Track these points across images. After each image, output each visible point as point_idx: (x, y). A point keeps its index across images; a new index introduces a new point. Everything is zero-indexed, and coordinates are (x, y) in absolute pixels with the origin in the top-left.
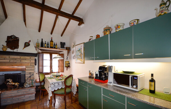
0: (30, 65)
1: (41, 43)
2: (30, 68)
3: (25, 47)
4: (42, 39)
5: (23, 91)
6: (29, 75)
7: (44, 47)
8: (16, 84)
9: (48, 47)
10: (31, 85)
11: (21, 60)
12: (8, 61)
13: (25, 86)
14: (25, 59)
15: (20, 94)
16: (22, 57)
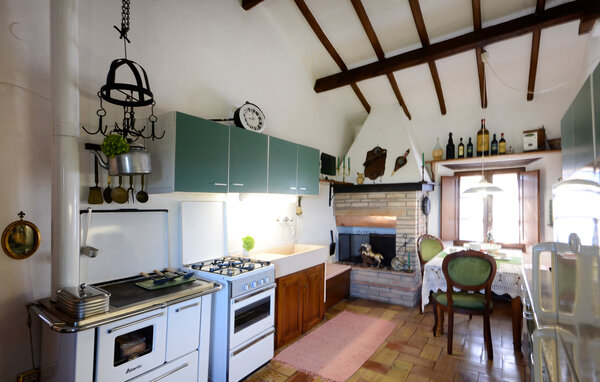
0: (404, 213)
1: (448, 147)
2: (406, 223)
3: (395, 170)
4: (451, 134)
5: (389, 276)
6: (404, 241)
7: (456, 156)
8: (378, 257)
9: (470, 155)
10: (407, 268)
11: (387, 200)
12: (366, 205)
13: (393, 266)
14: (396, 200)
15: (382, 281)
16: (391, 195)
